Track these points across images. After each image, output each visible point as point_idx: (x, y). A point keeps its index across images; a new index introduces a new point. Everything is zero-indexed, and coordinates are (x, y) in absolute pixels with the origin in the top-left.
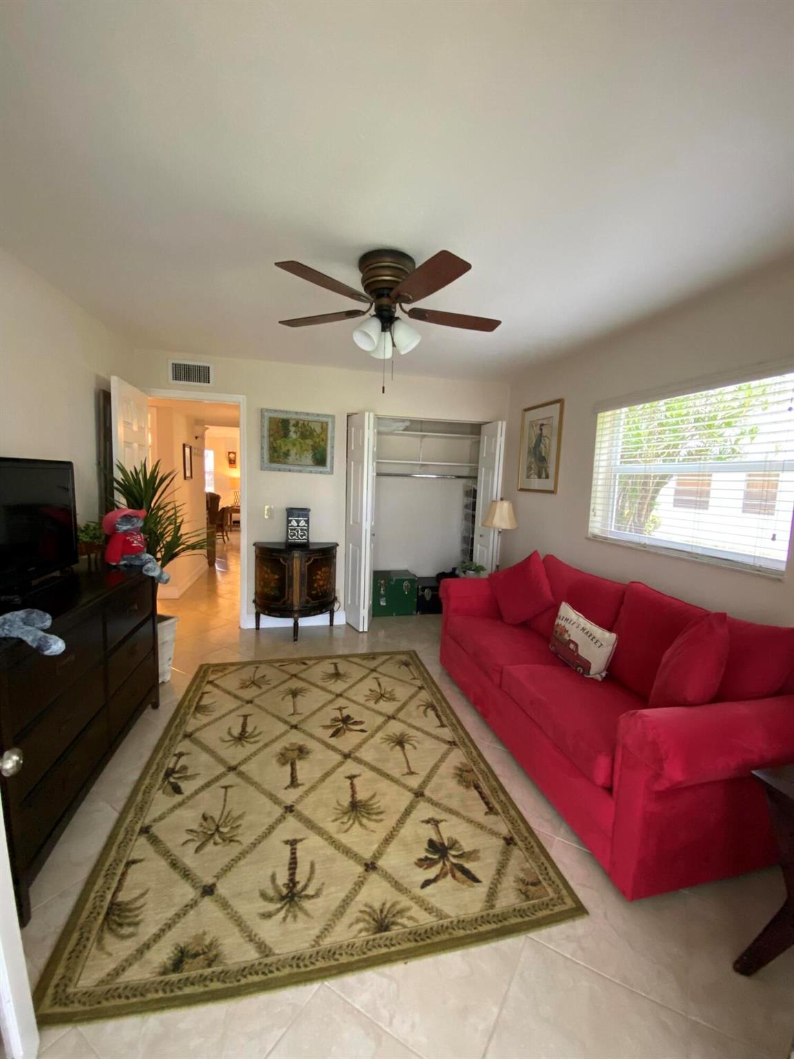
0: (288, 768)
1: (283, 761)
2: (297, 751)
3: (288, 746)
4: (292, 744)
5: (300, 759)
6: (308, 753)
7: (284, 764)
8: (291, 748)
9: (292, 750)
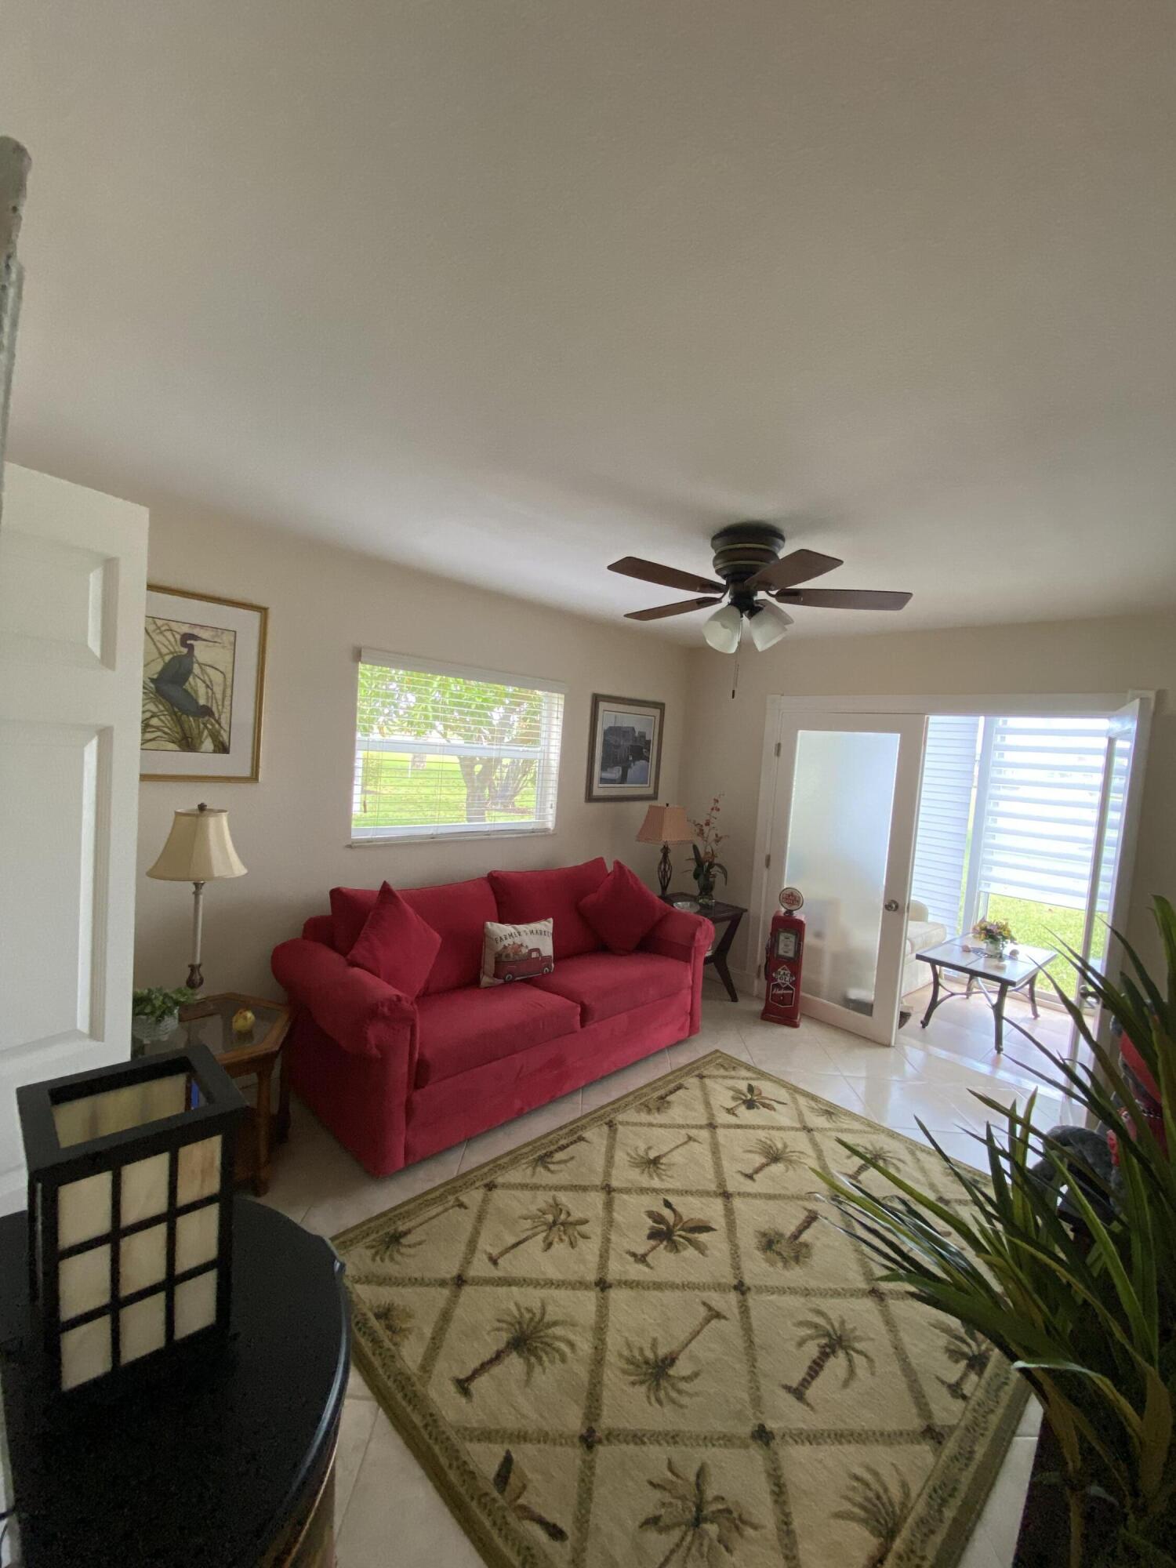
0: (805, 1237)
1: (804, 1250)
2: (774, 1247)
3: (780, 1265)
4: (772, 1264)
5: (781, 1235)
6: (764, 1235)
7: (806, 1245)
8: (778, 1258)
9: (779, 1254)
